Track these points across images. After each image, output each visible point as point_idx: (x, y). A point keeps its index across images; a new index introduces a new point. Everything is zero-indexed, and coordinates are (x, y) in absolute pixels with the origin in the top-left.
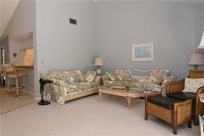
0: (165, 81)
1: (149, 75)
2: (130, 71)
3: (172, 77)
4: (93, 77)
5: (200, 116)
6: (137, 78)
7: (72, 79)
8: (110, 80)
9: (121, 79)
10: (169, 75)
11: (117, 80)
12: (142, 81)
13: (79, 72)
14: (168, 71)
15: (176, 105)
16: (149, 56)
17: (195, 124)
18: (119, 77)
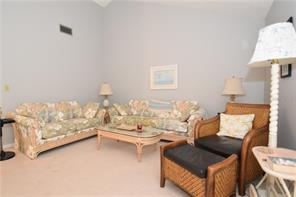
0: (192, 118)
1: (172, 109)
2: (147, 103)
3: (201, 111)
4: (95, 112)
5: (252, 186)
6: (156, 111)
7: (61, 115)
8: (120, 115)
9: (135, 113)
10: (197, 108)
11: (130, 114)
12: (162, 115)
13: (75, 104)
14: (196, 103)
15: (212, 169)
16: (172, 82)
17: (240, 194)
18: (132, 110)
